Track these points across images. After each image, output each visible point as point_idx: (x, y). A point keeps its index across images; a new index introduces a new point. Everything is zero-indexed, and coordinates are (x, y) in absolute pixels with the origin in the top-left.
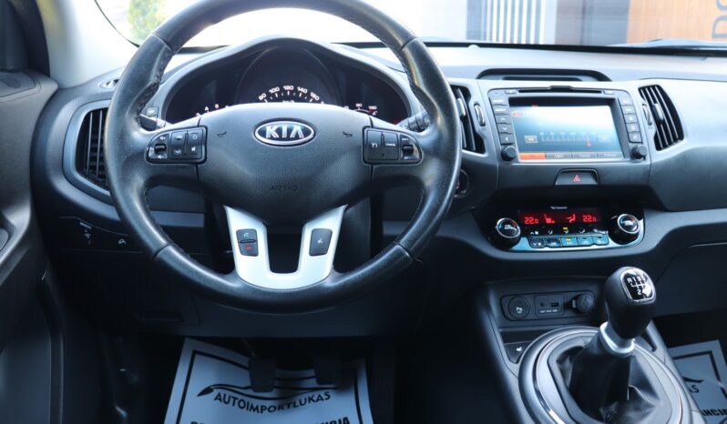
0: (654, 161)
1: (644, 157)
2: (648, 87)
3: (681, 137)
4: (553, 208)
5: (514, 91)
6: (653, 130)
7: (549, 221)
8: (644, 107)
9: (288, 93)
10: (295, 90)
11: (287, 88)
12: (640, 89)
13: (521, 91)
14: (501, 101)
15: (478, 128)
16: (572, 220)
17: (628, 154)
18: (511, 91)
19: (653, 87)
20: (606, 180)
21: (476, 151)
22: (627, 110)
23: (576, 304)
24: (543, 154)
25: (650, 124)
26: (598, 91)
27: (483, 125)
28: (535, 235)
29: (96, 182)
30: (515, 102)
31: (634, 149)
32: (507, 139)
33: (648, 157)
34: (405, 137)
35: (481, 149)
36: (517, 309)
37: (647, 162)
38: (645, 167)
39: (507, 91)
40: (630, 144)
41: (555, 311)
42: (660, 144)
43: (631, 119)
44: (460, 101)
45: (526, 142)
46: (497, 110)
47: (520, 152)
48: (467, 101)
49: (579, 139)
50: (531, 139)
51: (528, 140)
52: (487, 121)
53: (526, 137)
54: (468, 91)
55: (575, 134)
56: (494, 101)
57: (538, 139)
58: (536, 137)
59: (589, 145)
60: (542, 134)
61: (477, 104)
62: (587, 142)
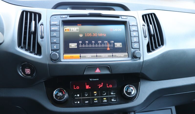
0: (146, 59)
1: (140, 58)
2: (148, 14)
3: (163, 44)
4: (91, 80)
5: (66, 16)
6: (147, 40)
7: (87, 87)
8: (144, 27)
12: (143, 16)
13: (70, 16)
14: (56, 23)
15: (39, 40)
16: (100, 86)
17: (130, 55)
18: (64, 16)
19: (151, 14)
20: (115, 72)
21: (37, 54)
22: (133, 28)
24: (79, 55)
25: (145, 37)
26: (118, 17)
27: (42, 38)
28: (77, 97)
30: (66, 23)
31: (134, 53)
32: (55, 47)
33: (142, 58)
37: (141, 60)
38: (140, 63)
39: (62, 16)
40: (132, 50)
42: (150, 49)
43: (134, 34)
44: (33, 22)
45: (70, 47)
46: (53, 28)
47: (64, 54)
48: (39, 22)
49: (103, 45)
50: (73, 45)
51: (71, 46)
52: (45, 35)
53: (70, 44)
54: (40, 15)
55: (100, 42)
56: (52, 23)
57: (77, 45)
58: (76, 44)
59: (108, 49)
60: (80, 42)
61: (42, 24)
62: (107, 47)
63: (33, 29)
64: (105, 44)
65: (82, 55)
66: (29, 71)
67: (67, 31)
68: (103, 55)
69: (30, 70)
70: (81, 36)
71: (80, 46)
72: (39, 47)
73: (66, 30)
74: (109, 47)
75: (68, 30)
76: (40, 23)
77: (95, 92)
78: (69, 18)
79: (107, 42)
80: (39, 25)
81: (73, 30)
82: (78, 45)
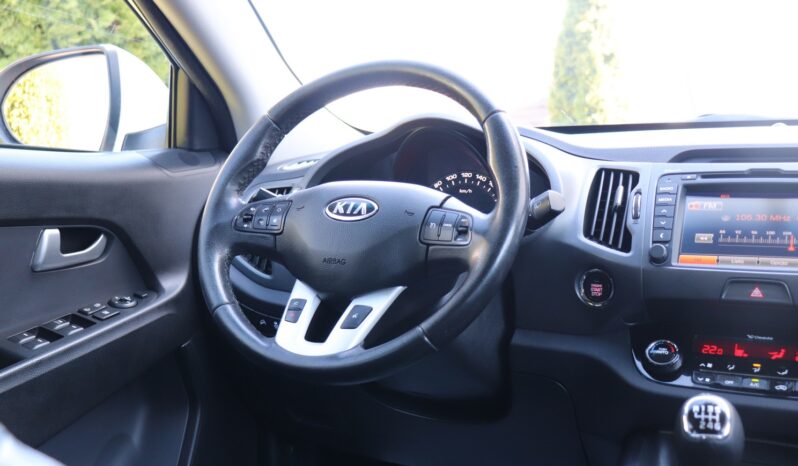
4: (750, 337)
5: (695, 176)
7: (739, 353)
9: (466, 181)
10: (474, 177)
11: (466, 175)
13: (703, 176)
14: (670, 189)
15: (630, 221)
16: (777, 356)
18: (689, 177)
21: (622, 250)
24: (715, 258)
27: (636, 217)
29: (258, 267)
30: (692, 190)
32: (661, 236)
34: (465, 218)
35: (626, 248)
39: (684, 176)
44: (621, 189)
45: (696, 241)
46: (661, 200)
47: (679, 254)
48: (632, 189)
49: (778, 241)
50: (704, 238)
51: (699, 239)
52: (642, 214)
53: (697, 235)
54: (636, 177)
55: (773, 233)
56: (661, 189)
57: (714, 239)
58: (712, 235)
59: (791, 249)
60: (722, 232)
61: (639, 192)
62: (789, 245)
63: (619, 200)
64: (783, 237)
65: (721, 258)
66: (598, 290)
67: (694, 208)
68: (773, 260)
69: (603, 287)
70: (726, 219)
71: (721, 240)
72: (628, 236)
73: (691, 206)
74: (794, 246)
75: (697, 206)
76: (635, 190)
77: (755, 365)
78: (700, 180)
79: (790, 233)
80: (631, 195)
81: (707, 207)
82: (716, 238)
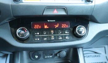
1: (92, 2)
4: (49, 21)
7: (46, 27)
16: (57, 26)
23: (59, 55)
28: (37, 35)
36: (36, 56)
41: (51, 57)
77: (52, 31)
